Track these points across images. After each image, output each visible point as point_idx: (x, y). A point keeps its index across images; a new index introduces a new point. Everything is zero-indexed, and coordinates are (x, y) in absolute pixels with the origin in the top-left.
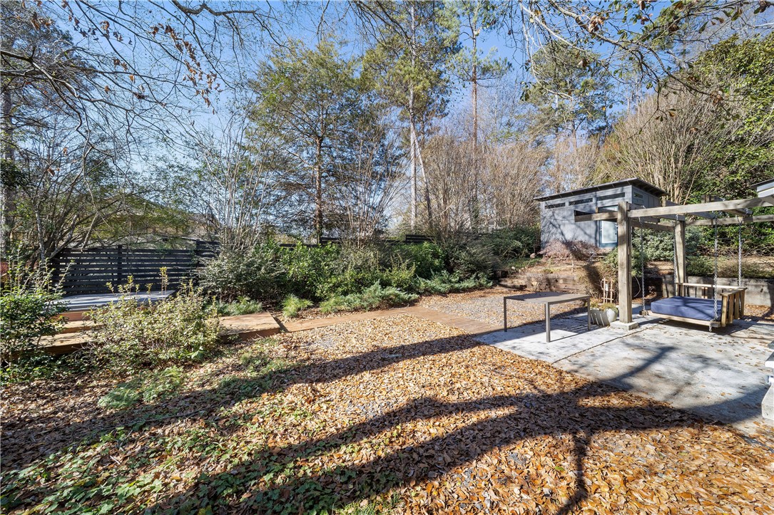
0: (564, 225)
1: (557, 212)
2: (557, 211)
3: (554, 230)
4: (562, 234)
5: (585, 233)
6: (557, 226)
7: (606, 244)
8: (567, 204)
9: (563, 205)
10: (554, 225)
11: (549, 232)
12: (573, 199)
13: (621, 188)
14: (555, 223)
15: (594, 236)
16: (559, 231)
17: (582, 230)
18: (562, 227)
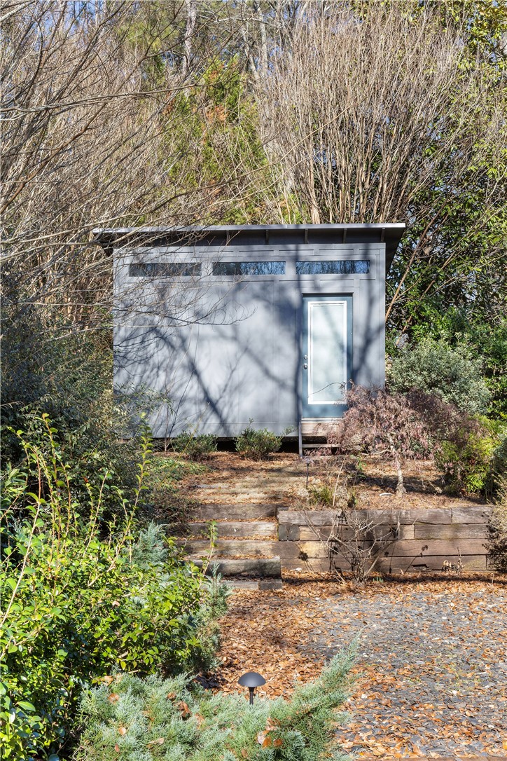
0: (200, 339)
1: (174, 291)
2: (176, 288)
3: (160, 354)
4: (193, 370)
5: (267, 372)
6: (176, 341)
7: (325, 410)
8: (207, 268)
9: (194, 269)
10: (164, 338)
11: (146, 360)
12: (229, 254)
13: (360, 246)
14: (166, 329)
15: (290, 383)
16: (183, 358)
17: (259, 362)
18: (192, 346)
